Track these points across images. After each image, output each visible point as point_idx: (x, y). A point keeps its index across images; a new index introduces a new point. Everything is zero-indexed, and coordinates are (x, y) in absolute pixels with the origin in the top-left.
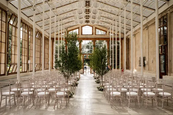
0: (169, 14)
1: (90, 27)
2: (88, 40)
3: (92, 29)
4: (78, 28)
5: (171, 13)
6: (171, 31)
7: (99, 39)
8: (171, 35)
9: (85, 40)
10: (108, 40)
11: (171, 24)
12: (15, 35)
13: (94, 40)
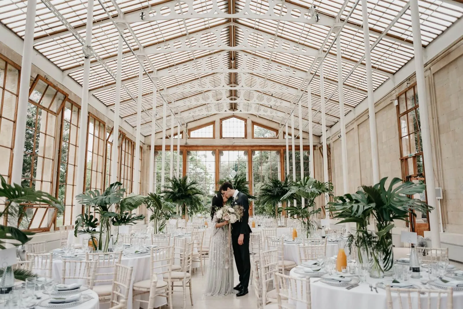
0: (429, 78)
1: (239, 120)
2: (236, 150)
3: (246, 126)
4: (213, 123)
5: (434, 74)
6: (438, 118)
7: (260, 148)
8: (439, 128)
9: (229, 150)
10: (282, 151)
11: (436, 102)
12: (46, 131)
13: (250, 150)
